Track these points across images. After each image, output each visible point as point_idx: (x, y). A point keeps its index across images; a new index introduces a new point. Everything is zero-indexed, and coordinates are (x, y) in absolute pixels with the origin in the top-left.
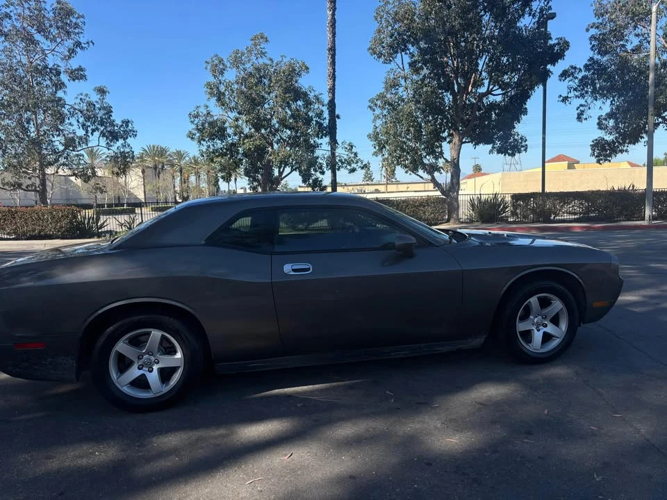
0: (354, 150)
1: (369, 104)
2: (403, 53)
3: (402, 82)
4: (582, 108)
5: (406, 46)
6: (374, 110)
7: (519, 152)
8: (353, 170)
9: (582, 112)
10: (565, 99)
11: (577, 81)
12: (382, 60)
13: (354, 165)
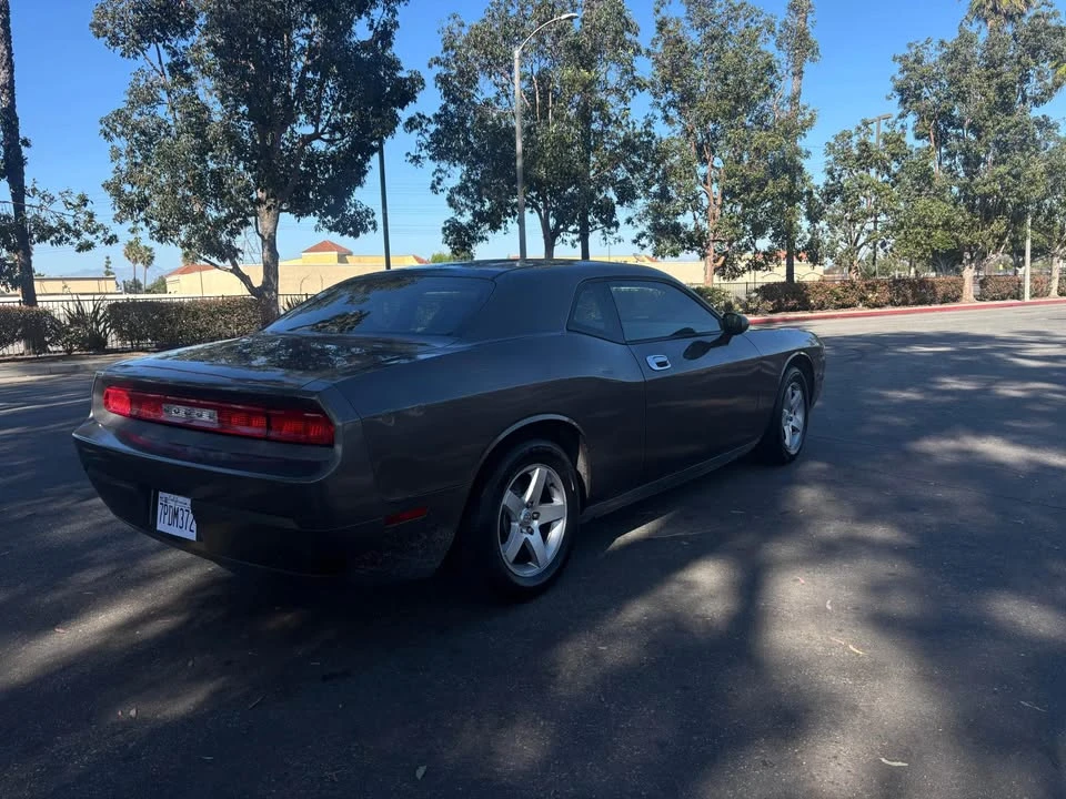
0: (89, 208)
1: (101, 127)
2: (160, 45)
3: (163, 95)
4: (440, 175)
5: (165, 34)
6: (111, 139)
7: (365, 231)
8: (88, 246)
9: (440, 180)
10: (416, 159)
11: (427, 135)
12: (119, 49)
13: (87, 236)
